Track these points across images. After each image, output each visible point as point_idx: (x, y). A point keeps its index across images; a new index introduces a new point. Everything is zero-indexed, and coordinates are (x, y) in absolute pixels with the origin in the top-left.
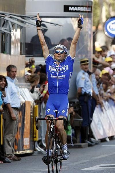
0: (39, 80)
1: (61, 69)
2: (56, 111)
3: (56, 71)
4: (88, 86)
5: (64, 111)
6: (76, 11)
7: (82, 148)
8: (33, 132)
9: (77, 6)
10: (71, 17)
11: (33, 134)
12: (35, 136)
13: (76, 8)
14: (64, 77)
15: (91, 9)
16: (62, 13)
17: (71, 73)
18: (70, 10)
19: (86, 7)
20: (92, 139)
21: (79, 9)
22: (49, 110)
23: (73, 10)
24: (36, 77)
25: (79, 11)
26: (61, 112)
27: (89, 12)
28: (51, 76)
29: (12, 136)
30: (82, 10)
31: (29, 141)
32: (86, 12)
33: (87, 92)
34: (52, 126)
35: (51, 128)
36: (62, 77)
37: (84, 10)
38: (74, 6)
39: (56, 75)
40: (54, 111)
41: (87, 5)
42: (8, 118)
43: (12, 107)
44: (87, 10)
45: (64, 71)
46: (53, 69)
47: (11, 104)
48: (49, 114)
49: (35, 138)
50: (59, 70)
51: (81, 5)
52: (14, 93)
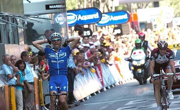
0: (38, 61)
1: (59, 55)
2: (58, 87)
3: (55, 57)
4: (70, 62)
5: (65, 87)
6: (54, 8)
7: (71, 108)
8: (40, 100)
9: (55, 5)
10: (49, 13)
11: (40, 101)
12: (41, 102)
13: (54, 6)
14: (63, 62)
15: (65, 6)
16: (45, 11)
17: (68, 59)
18: (50, 8)
19: (61, 4)
20: (75, 101)
21: (57, 6)
22: (52, 87)
23: (53, 8)
24: (35, 59)
25: (56, 8)
26: (62, 88)
27: (63, 8)
28: (52, 61)
29: (31, 104)
30: (59, 7)
31: (38, 106)
32: (61, 8)
33: (70, 67)
34: (57, 100)
35: (56, 102)
36: (61, 62)
37: (60, 7)
38: (53, 5)
39: (56, 60)
40: (56, 88)
41: (62, 3)
42: (26, 91)
43: (29, 83)
44: (62, 7)
45: (63, 57)
46: (53, 56)
47: (28, 80)
48: (52, 90)
49: (42, 104)
50: (58, 56)
51: (57, 3)
52: (29, 72)
